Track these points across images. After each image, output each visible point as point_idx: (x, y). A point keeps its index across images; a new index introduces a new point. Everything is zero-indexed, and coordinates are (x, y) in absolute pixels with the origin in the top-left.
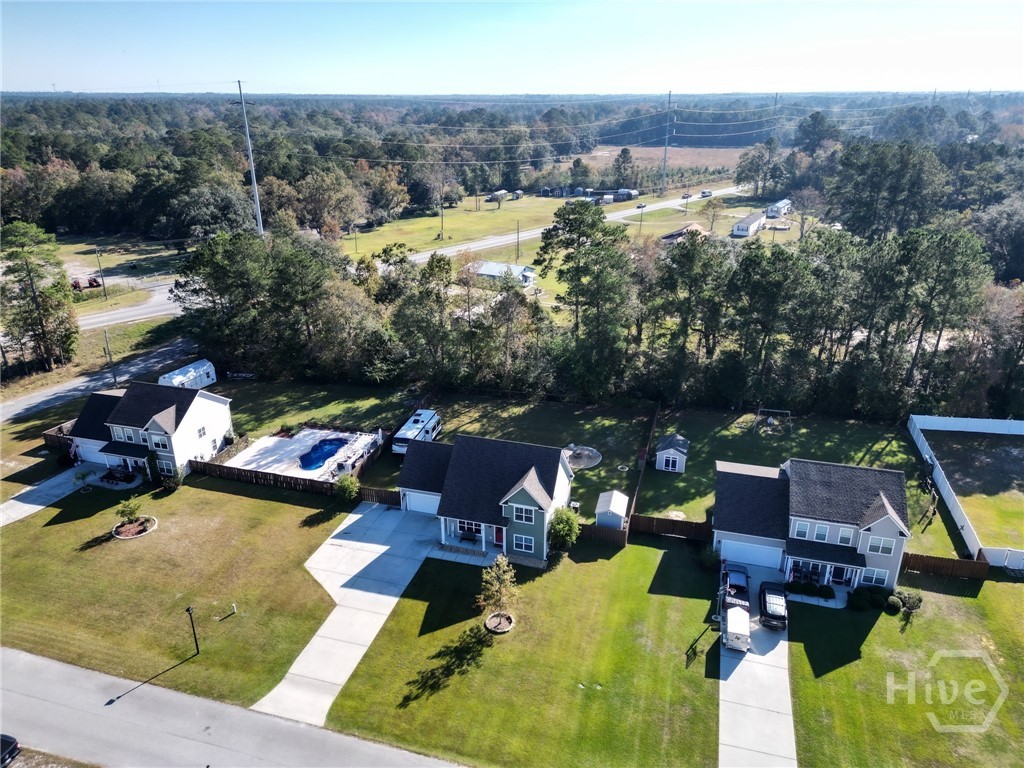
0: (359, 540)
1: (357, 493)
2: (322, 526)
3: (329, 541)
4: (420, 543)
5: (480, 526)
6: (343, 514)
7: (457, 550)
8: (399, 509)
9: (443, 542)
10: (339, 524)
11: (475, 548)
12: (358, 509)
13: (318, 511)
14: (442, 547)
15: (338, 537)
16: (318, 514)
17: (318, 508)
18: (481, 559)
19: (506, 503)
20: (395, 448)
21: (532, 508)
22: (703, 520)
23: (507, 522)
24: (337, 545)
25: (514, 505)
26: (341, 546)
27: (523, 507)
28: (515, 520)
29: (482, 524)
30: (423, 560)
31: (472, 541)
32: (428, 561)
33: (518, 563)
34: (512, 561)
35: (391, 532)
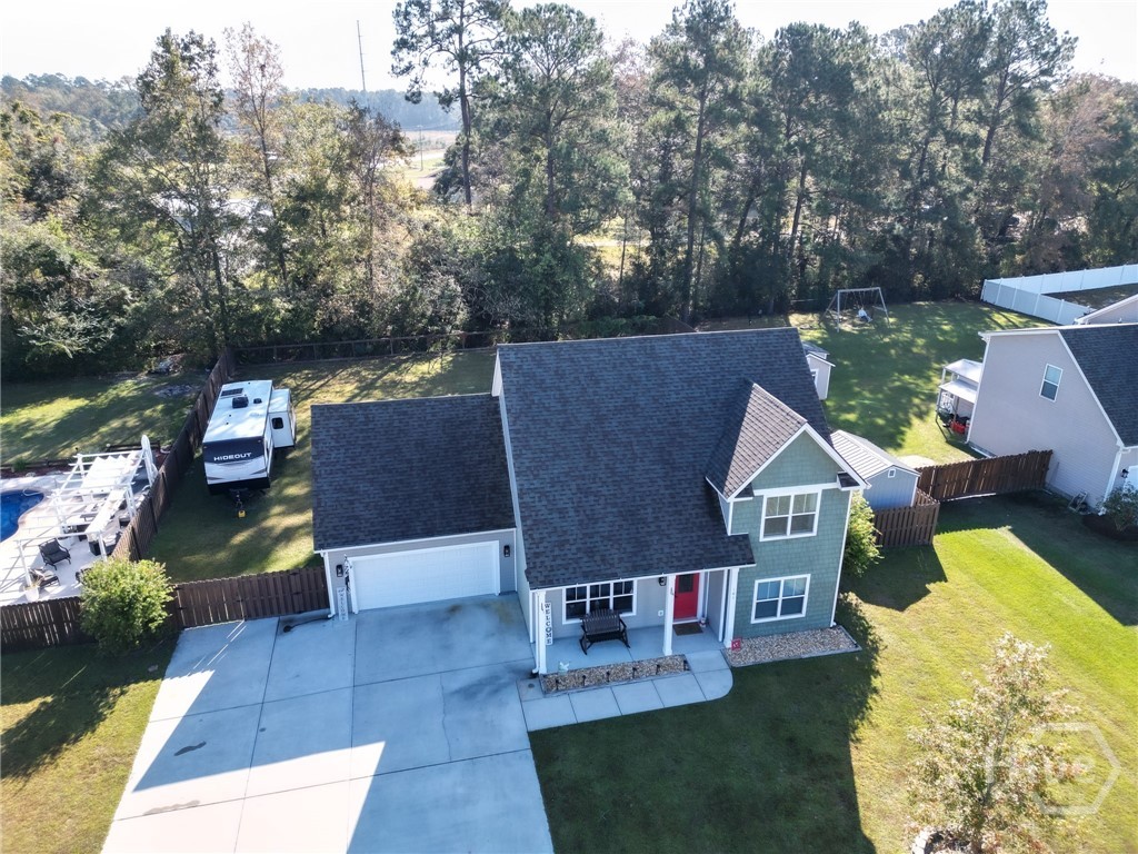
0: (252, 761)
1: (168, 606)
2: (74, 757)
3: (131, 802)
4: (469, 693)
5: (629, 586)
6: (137, 690)
7: (583, 681)
8: (325, 618)
9: (542, 669)
10: (141, 727)
11: (640, 653)
12: (180, 657)
13: (23, 710)
14: (552, 685)
15: (160, 774)
16: (32, 717)
17: (26, 699)
18: (685, 678)
19: (747, 492)
20: (217, 472)
21: (817, 489)
22: (964, 457)
23: (740, 550)
24: (176, 808)
25: (766, 493)
26: (193, 805)
27: (792, 492)
28: (762, 539)
29: (635, 580)
30: (526, 744)
31: (619, 638)
32: (545, 744)
33: (783, 656)
34: (765, 656)
35: (347, 694)
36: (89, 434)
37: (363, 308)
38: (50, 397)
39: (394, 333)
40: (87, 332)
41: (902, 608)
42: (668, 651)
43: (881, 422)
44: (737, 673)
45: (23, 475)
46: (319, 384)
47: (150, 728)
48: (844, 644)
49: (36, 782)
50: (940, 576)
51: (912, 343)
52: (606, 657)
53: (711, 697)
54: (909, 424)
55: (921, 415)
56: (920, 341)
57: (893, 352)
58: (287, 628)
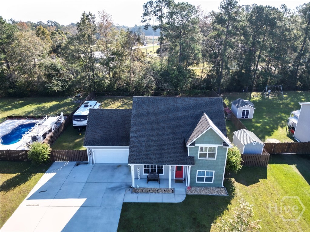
0: (54, 198)
1: (49, 155)
2: (18, 189)
3: (25, 202)
4: (113, 189)
5: (162, 167)
6: (38, 175)
7: (143, 191)
8: (87, 164)
9: (133, 186)
10: (35, 184)
11: (162, 186)
12: (51, 168)
13: (13, 175)
14: (134, 190)
15: (33, 197)
16: (14, 178)
17: (14, 173)
18: (172, 195)
19: (193, 144)
20: (75, 123)
21: (216, 146)
22: (291, 141)
23: (191, 161)
24: (33, 205)
25: (200, 145)
26: (38, 205)
27: (208, 146)
28: (199, 158)
29: (164, 165)
30: (121, 205)
31: (157, 181)
32: (126, 207)
33: (203, 194)
34: (198, 193)
35: (84, 184)
36: (56, 111)
37: (128, 84)
38: (51, 101)
39: (135, 91)
40: (62, 86)
41: (247, 185)
42: (170, 187)
43: (268, 127)
44: (188, 196)
45: (38, 119)
46: (113, 102)
47: (37, 185)
48: (224, 193)
49: (8, 193)
50: (265, 177)
51: (289, 104)
52: (153, 185)
53: (177, 202)
54: (277, 129)
55: (282, 127)
56: (292, 103)
57: (282, 106)
58: (77, 165)
